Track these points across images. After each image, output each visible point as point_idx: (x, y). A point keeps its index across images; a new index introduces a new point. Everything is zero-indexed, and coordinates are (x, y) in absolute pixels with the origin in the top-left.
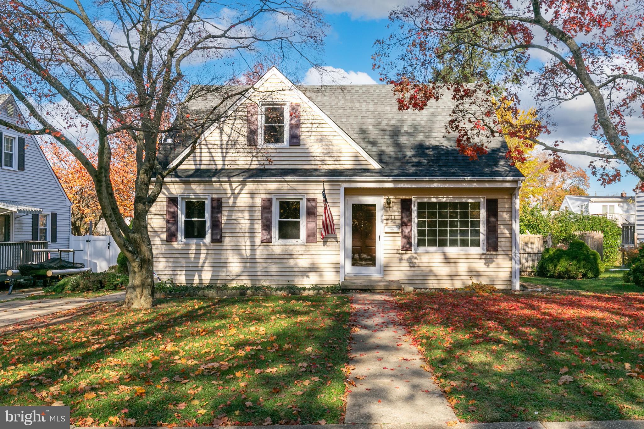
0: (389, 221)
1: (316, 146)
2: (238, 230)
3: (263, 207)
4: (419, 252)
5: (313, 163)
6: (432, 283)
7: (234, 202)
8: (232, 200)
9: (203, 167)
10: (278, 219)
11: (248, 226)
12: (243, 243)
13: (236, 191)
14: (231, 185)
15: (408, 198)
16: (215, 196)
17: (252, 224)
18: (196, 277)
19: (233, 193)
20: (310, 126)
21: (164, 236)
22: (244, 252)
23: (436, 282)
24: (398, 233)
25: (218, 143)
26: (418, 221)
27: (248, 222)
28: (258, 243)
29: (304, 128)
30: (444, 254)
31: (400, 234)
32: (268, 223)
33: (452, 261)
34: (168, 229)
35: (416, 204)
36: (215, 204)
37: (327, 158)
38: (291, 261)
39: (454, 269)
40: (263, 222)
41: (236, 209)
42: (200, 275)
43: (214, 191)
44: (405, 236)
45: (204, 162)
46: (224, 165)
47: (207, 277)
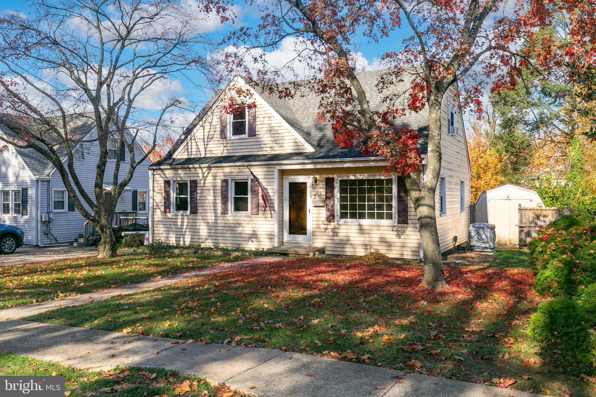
0: (317, 197)
1: (267, 136)
2: (206, 204)
3: (222, 186)
4: (340, 223)
5: (264, 149)
6: (349, 251)
7: (204, 183)
8: (202, 182)
9: (193, 156)
10: (233, 195)
11: (212, 201)
12: (210, 214)
13: (205, 175)
14: (202, 170)
15: (331, 176)
16: (192, 179)
17: (215, 200)
18: (182, 239)
19: (203, 176)
20: (262, 119)
21: (163, 209)
22: (210, 221)
23: (352, 250)
24: (323, 207)
25: (202, 137)
26: (341, 196)
27: (212, 198)
28: (219, 214)
29: (258, 121)
30: (360, 225)
31: (325, 208)
32: (226, 199)
33: (367, 231)
34: (165, 203)
35: (338, 182)
36: (193, 185)
37: (274, 145)
38: (240, 229)
39: (368, 239)
40: (222, 198)
41: (205, 188)
42: (184, 238)
43: (192, 175)
44: (329, 209)
45: (193, 153)
46: (206, 154)
47: (188, 240)
